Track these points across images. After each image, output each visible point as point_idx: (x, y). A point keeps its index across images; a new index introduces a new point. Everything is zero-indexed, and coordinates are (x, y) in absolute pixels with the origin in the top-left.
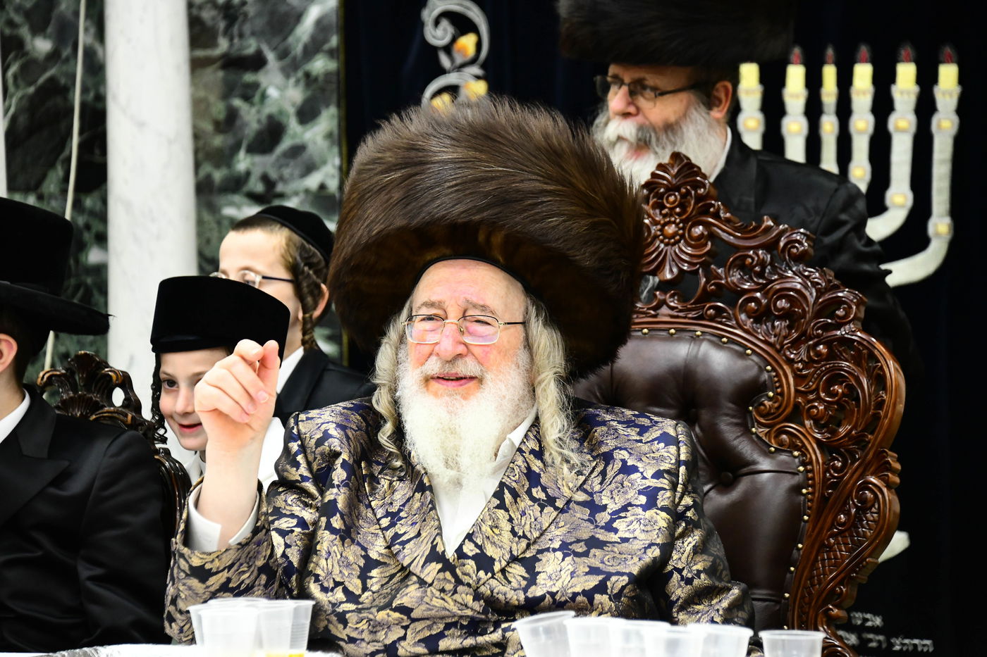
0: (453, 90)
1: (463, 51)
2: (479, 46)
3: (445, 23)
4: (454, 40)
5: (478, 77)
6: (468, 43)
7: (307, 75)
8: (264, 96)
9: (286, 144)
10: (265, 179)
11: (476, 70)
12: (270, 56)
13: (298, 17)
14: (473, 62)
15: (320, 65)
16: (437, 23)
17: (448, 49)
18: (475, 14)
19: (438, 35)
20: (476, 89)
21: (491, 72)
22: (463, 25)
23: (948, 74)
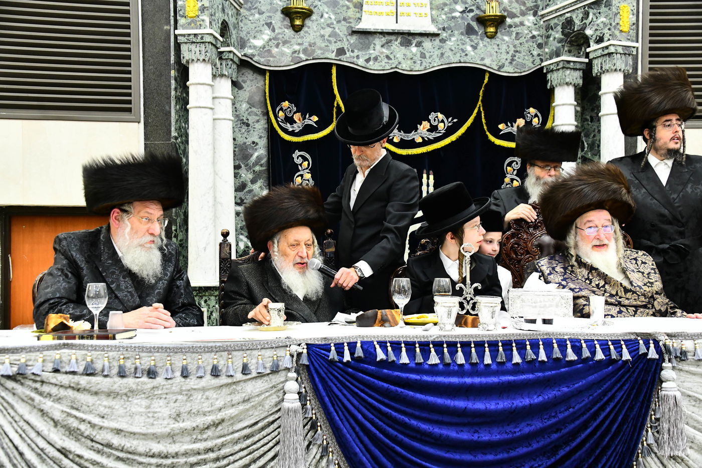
0: (302, 176)
1: (305, 165)
2: (309, 165)
3: (300, 158)
4: (302, 163)
5: (308, 173)
6: (306, 163)
7: (254, 171)
8: (240, 176)
9: (247, 189)
10: (241, 198)
11: (308, 171)
12: (243, 166)
13: (252, 155)
14: (307, 169)
15: (257, 168)
16: (298, 158)
17: (301, 165)
18: (308, 156)
19: (298, 161)
20: (308, 176)
21: (312, 171)
22: (305, 159)
23: (431, 177)
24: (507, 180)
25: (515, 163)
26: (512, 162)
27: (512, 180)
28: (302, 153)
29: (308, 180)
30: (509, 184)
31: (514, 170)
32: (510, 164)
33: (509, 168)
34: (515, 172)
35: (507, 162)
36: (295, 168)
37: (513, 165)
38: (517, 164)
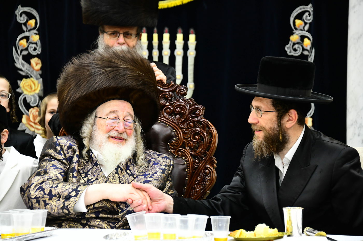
0: (27, 38)
1: (31, 25)
2: (36, 23)
3: (24, 15)
4: (27, 21)
5: (36, 34)
6: (32, 22)
11: (35, 31)
14: (34, 29)
16: (21, 15)
17: (25, 24)
18: (35, 13)
19: (22, 19)
20: (35, 38)
21: (41, 32)
22: (30, 16)
23: (192, 38)
24: (295, 38)
25: (307, 14)
26: (303, 13)
27: (303, 38)
28: (27, 9)
29: (36, 44)
30: (298, 43)
31: (306, 24)
32: (300, 16)
33: (298, 22)
34: (307, 27)
35: (295, 13)
36: (19, 29)
37: (304, 16)
38: (310, 15)
